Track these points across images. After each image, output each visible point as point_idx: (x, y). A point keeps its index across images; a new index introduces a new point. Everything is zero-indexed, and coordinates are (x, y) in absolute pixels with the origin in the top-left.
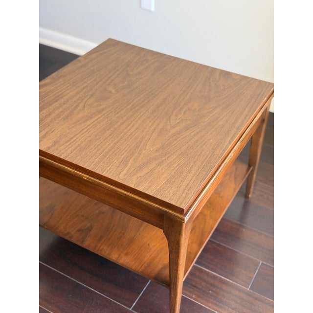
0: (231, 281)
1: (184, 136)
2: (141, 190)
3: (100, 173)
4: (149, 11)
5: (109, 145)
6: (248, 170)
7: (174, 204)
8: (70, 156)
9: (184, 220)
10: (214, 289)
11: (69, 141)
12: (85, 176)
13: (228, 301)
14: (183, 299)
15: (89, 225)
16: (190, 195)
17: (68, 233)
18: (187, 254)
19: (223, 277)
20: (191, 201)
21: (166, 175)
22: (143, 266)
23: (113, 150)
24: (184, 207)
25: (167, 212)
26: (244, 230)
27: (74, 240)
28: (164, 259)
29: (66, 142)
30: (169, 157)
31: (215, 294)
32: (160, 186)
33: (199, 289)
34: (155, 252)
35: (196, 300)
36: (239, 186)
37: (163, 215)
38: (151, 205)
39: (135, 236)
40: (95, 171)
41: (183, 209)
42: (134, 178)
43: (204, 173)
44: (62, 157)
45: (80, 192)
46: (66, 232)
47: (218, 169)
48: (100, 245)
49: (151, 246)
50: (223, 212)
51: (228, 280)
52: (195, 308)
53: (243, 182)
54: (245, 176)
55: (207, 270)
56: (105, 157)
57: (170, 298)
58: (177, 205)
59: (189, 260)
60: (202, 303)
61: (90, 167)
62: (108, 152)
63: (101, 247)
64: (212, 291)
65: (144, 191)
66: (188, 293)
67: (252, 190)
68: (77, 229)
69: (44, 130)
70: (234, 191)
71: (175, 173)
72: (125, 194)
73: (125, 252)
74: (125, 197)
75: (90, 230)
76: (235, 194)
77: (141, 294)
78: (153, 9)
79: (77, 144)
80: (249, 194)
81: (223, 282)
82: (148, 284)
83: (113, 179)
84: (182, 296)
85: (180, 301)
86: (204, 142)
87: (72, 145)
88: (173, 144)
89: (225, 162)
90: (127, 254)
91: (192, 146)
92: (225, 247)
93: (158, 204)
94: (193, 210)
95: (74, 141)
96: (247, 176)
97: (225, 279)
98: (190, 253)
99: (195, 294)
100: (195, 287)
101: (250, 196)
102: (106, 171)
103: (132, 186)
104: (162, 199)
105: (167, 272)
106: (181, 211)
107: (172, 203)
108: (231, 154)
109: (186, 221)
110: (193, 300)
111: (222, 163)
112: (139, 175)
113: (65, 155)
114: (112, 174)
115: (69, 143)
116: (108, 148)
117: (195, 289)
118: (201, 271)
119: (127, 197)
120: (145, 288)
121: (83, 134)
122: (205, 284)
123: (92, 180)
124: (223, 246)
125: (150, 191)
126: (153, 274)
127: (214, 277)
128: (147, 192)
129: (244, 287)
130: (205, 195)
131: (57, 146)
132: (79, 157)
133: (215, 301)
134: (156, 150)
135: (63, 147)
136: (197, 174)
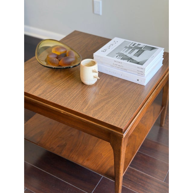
0: (153, 177)
1: (122, 86)
2: (96, 119)
3: (71, 109)
4: (99, 15)
5: (77, 92)
6: (161, 109)
7: (116, 126)
8: (53, 99)
9: (123, 136)
10: (142, 182)
11: (52, 90)
12: (62, 111)
13: (151, 189)
14: (123, 188)
15: (64, 143)
16: (126, 121)
17: (52, 148)
18: (125, 159)
19: (147, 175)
20: (127, 124)
21: (111, 109)
22: (98, 167)
23: (79, 95)
24: (123, 128)
25: (112, 131)
26: (160, 146)
27: (55, 152)
28: (111, 162)
29: (51, 91)
30: (113, 99)
31: (143, 185)
32: (108, 116)
33: (133, 182)
34: (105, 159)
35: (131, 188)
36: (156, 118)
37: (110, 133)
38: (102, 128)
39: (93, 149)
40: (68, 108)
41: (122, 129)
42: (92, 111)
43: (135, 108)
44: (48, 100)
45: (59, 121)
46: (51, 147)
47: (143, 106)
48: (71, 155)
49: (103, 155)
50: (146, 134)
51: (151, 176)
53: (159, 116)
54: (160, 112)
55: (138, 170)
56: (74, 99)
57: (115, 186)
58: (119, 127)
59: (126, 163)
61: (65, 106)
62: (76, 97)
63: (72, 156)
64: (141, 183)
65: (98, 119)
66: (126, 184)
67: (164, 122)
68: (57, 145)
69: (37, 84)
70: (153, 121)
71: (117, 108)
72: (87, 121)
73: (87, 158)
74: (86, 123)
75: (65, 146)
76: (154, 123)
77: (97, 185)
78: (101, 14)
79: (57, 92)
80: (162, 124)
81: (148, 178)
82: (101, 179)
83: (79, 112)
84: (122, 186)
85: (121, 188)
86: (134, 90)
87: (54, 93)
88: (115, 91)
89: (147, 102)
90: (88, 160)
91: (127, 92)
92: (148, 156)
93: (107, 127)
94: (128, 130)
95: (55, 90)
96: (161, 112)
97: (149, 176)
98: (127, 159)
99: (130, 185)
100: (130, 180)
101: (163, 125)
102: (75, 108)
103: (91, 116)
104: (109, 123)
105: (113, 170)
106: (121, 130)
107: (115, 126)
108: (151, 97)
109: (124, 137)
110: (129, 189)
111: (145, 102)
112: (95, 109)
113: (50, 98)
114: (78, 109)
115: (52, 92)
116: (76, 94)
117: (130, 182)
118: (134, 171)
119: (87, 123)
120: (99, 182)
121: (60, 86)
122: (137, 179)
123: (66, 113)
124: (147, 156)
125: (102, 119)
126: (105, 172)
127: (142, 175)
128: (100, 120)
129: (160, 181)
130: (135, 121)
131: (45, 94)
132: (58, 100)
133: (143, 189)
134: (105, 95)
135: (48, 94)
136: (130, 108)
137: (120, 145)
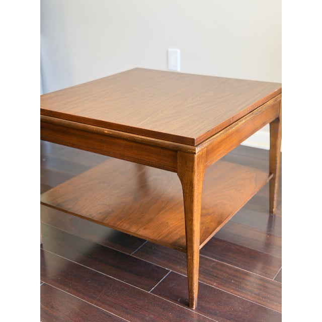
0: (255, 274)
3: (120, 124)
9: (195, 150)
10: (237, 279)
12: (107, 130)
13: (250, 288)
15: (110, 210)
17: (90, 215)
19: (246, 271)
22: (161, 236)
24: (195, 137)
31: (237, 283)
33: (220, 278)
34: (174, 228)
35: (217, 287)
37: (177, 152)
39: (154, 217)
40: (114, 123)
41: (194, 139)
46: (88, 214)
47: (229, 125)
48: (120, 223)
49: (169, 224)
51: (251, 273)
52: (216, 293)
55: (229, 265)
60: (223, 289)
64: (234, 280)
65: (159, 131)
66: (209, 282)
68: (99, 212)
70: (255, 189)
73: (144, 227)
75: (111, 213)
77: (161, 281)
78: (179, 69)
80: (273, 208)
81: (246, 274)
83: (131, 126)
97: (248, 272)
99: (216, 283)
101: (274, 210)
104: (175, 134)
106: (191, 142)
107: (183, 136)
110: (214, 287)
111: (234, 123)
117: (216, 278)
122: (227, 275)
123: (112, 132)
127: (237, 270)
129: (268, 278)
132: (101, 117)
133: (237, 288)
137: (191, 170)
